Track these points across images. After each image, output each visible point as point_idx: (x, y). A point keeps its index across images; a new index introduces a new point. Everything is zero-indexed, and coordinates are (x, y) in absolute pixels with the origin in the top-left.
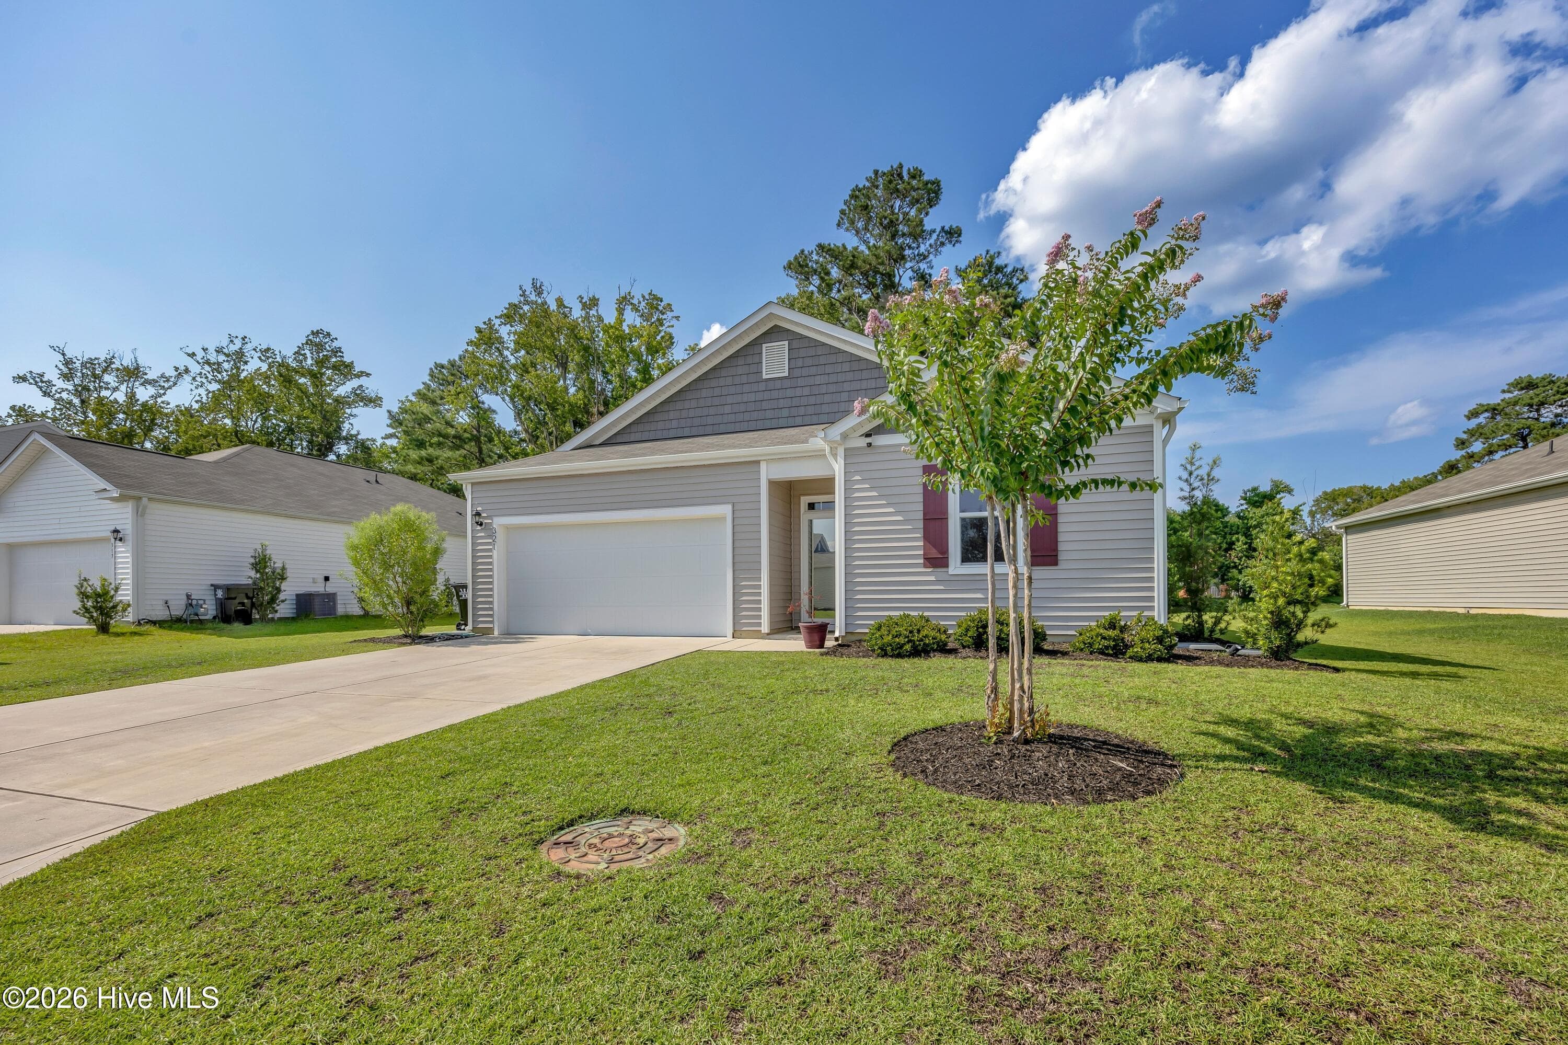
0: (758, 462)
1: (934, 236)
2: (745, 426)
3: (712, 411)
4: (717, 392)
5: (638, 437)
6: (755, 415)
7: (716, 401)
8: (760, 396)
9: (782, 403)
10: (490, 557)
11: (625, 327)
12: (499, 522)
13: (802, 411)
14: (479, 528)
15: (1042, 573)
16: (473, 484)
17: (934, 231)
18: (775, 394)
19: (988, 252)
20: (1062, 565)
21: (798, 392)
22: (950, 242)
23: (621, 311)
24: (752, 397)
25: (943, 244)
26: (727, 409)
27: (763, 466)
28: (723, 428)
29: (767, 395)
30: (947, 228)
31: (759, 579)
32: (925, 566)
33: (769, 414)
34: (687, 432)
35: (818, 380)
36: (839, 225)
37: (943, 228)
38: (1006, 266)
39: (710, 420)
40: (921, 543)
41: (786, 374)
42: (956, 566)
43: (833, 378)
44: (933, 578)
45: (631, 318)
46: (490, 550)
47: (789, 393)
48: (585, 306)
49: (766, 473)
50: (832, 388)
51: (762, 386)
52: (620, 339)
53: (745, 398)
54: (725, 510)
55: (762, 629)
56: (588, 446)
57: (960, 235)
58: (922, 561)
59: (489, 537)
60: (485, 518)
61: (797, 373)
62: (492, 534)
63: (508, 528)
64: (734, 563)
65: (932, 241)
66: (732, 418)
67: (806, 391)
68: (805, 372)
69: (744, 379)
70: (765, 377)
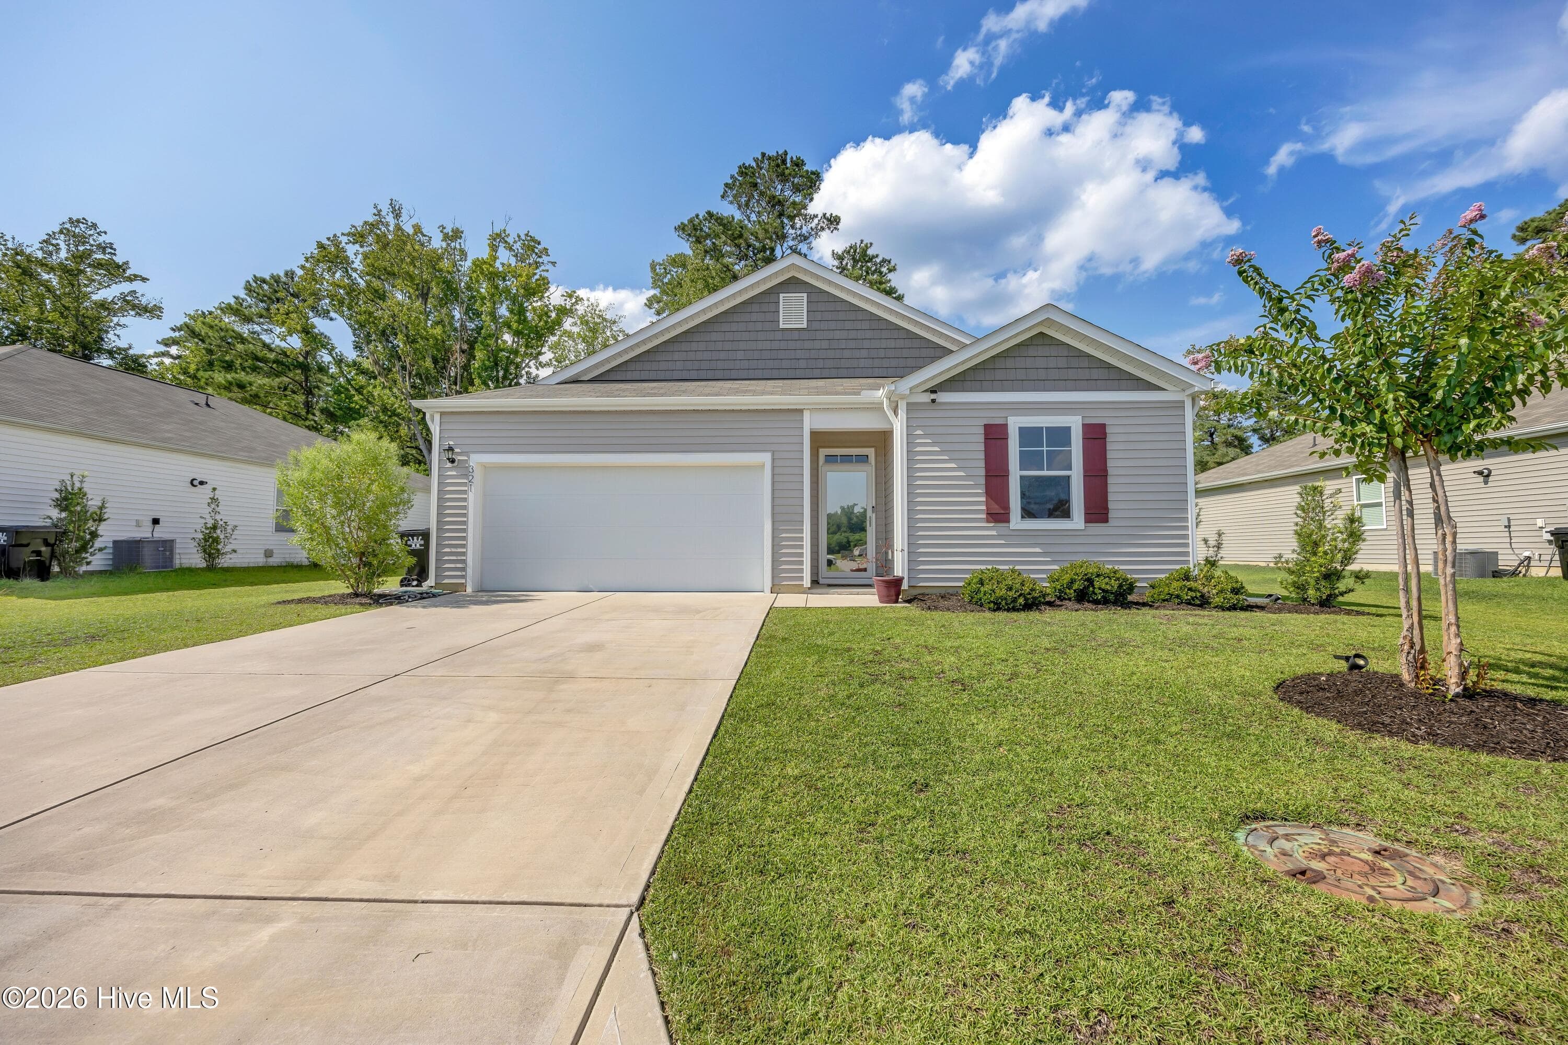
0: (801, 411)
1: (816, 221)
2: (759, 374)
3: (723, 355)
4: (729, 336)
5: (636, 375)
6: (770, 364)
7: (728, 346)
8: (776, 345)
9: (799, 354)
10: (465, 500)
11: (498, 264)
12: (476, 460)
13: (820, 364)
14: (449, 465)
15: (1097, 528)
16: (440, 414)
17: (816, 216)
18: (792, 345)
19: (862, 242)
20: (1112, 522)
21: (817, 345)
22: (829, 228)
23: (494, 248)
24: (767, 345)
25: (823, 229)
26: (740, 355)
27: (806, 415)
28: (734, 374)
29: (783, 345)
30: (828, 215)
31: (801, 531)
32: (988, 521)
33: (786, 364)
34: (694, 375)
35: (838, 334)
36: (723, 197)
37: (824, 215)
38: (877, 256)
39: (720, 365)
40: (984, 499)
41: (805, 326)
42: (1016, 521)
43: (853, 334)
44: (994, 533)
45: (504, 257)
46: (465, 492)
47: (808, 345)
48: (446, 237)
49: (809, 423)
50: (852, 344)
51: (778, 335)
52: (493, 276)
53: (760, 345)
54: (765, 458)
55: (803, 583)
56: (575, 381)
57: (838, 224)
58: (984, 516)
59: (465, 476)
60: (459, 454)
61: (816, 325)
62: (466, 472)
63: (486, 467)
64: (773, 514)
65: (813, 225)
66: (745, 364)
67: (825, 344)
68: (823, 325)
69: (759, 326)
70: (781, 326)
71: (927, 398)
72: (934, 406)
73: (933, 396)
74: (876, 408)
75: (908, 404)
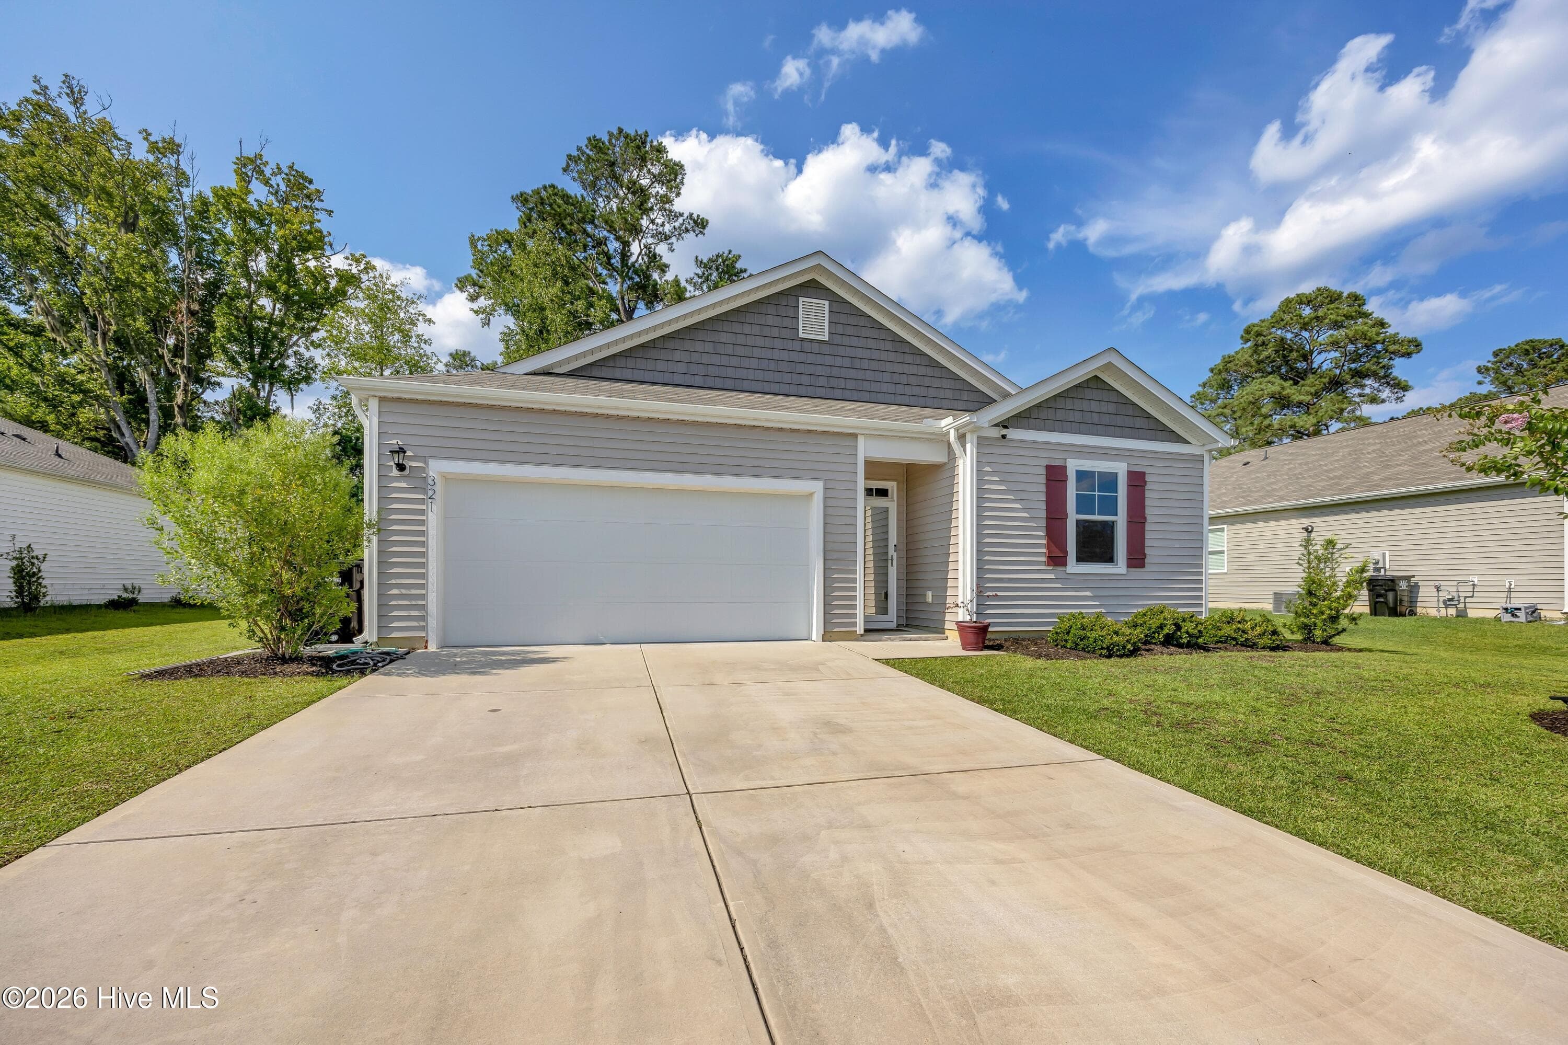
0: (855, 436)
1: (681, 220)
2: (775, 388)
3: (734, 361)
4: (741, 339)
5: (628, 374)
6: (787, 378)
7: (740, 351)
8: (794, 356)
9: (819, 370)
10: (422, 523)
12: (436, 468)
13: (842, 383)
14: (395, 472)
15: (1137, 573)
16: (382, 400)
17: (681, 215)
18: (811, 358)
19: (730, 252)
20: (1148, 568)
21: (839, 361)
22: (694, 231)
24: (785, 355)
25: (687, 230)
26: (754, 363)
27: (861, 441)
28: (746, 385)
29: (802, 357)
30: (695, 216)
31: (854, 571)
32: (1049, 565)
33: (805, 380)
34: (699, 381)
35: (860, 353)
37: (691, 215)
38: (745, 271)
39: (730, 372)
40: (1044, 542)
41: (826, 338)
42: (1073, 567)
43: (876, 355)
44: (1052, 576)
46: (422, 512)
47: (829, 360)
49: (865, 450)
50: (875, 365)
51: (797, 345)
53: (776, 355)
54: (817, 487)
55: (858, 629)
56: (546, 373)
57: (704, 227)
58: (1044, 559)
59: (424, 490)
60: (411, 458)
61: (838, 340)
62: (423, 484)
63: (447, 479)
64: (825, 552)
65: (677, 224)
66: (760, 375)
67: (847, 363)
68: (846, 341)
69: (775, 332)
70: (801, 335)
71: (997, 433)
72: (1003, 442)
73: (1004, 432)
74: (941, 439)
75: (978, 437)
